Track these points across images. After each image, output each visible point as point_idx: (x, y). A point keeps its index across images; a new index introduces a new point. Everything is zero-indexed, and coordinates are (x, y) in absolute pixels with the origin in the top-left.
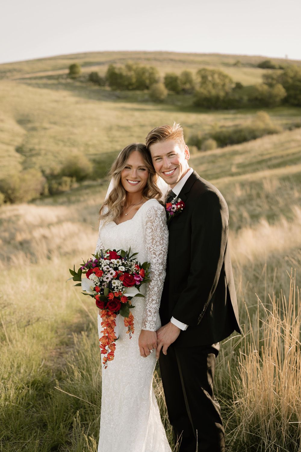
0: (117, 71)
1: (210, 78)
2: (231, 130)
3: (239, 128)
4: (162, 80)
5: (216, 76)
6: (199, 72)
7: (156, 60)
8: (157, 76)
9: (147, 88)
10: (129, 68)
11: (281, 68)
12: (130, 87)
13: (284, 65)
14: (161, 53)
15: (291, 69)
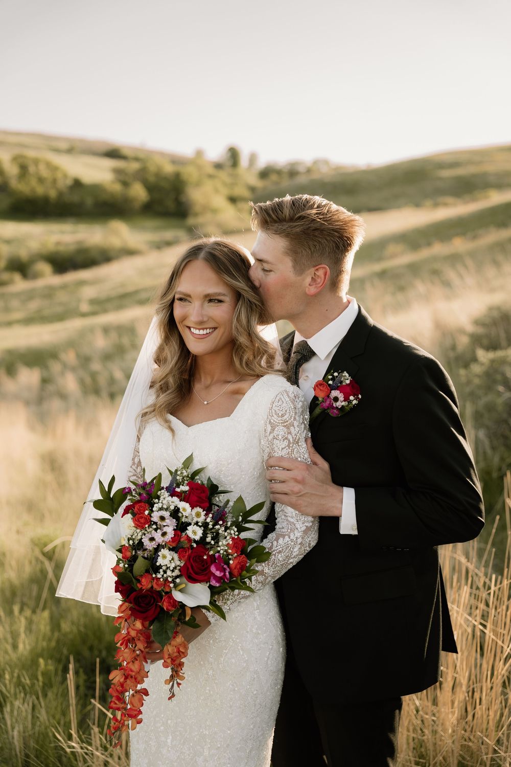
1: (32, 169)
3: (85, 245)
5: (42, 167)
6: (15, 159)
15: (150, 162)
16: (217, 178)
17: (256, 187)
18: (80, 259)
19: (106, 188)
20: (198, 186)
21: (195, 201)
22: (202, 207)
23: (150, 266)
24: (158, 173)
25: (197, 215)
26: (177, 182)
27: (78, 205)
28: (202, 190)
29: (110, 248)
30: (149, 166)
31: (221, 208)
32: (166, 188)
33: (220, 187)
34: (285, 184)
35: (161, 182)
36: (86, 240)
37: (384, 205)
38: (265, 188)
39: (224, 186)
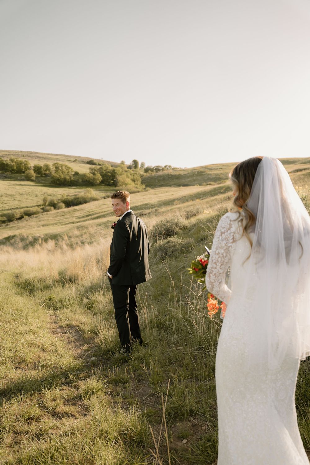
0: (4, 162)
1: (60, 168)
2: (72, 198)
3: (77, 196)
4: (33, 168)
5: (64, 167)
6: (54, 165)
7: (28, 156)
8: (29, 166)
9: (24, 172)
10: (12, 160)
11: (99, 165)
12: (13, 172)
13: (101, 163)
14: (31, 153)
15: (104, 165)
16: (128, 172)
17: (143, 175)
18: (75, 201)
19: (87, 175)
20: (121, 174)
21: (120, 181)
22: (122, 183)
23: (100, 204)
24: (107, 170)
25: (120, 185)
26: (114, 173)
27: (76, 182)
28: (123, 176)
29: (87, 198)
30: (104, 167)
31: (129, 183)
32: (109, 175)
33: (129, 175)
34: (154, 174)
35: (107, 173)
36: (78, 195)
37: (189, 184)
38: (146, 175)
39: (131, 175)
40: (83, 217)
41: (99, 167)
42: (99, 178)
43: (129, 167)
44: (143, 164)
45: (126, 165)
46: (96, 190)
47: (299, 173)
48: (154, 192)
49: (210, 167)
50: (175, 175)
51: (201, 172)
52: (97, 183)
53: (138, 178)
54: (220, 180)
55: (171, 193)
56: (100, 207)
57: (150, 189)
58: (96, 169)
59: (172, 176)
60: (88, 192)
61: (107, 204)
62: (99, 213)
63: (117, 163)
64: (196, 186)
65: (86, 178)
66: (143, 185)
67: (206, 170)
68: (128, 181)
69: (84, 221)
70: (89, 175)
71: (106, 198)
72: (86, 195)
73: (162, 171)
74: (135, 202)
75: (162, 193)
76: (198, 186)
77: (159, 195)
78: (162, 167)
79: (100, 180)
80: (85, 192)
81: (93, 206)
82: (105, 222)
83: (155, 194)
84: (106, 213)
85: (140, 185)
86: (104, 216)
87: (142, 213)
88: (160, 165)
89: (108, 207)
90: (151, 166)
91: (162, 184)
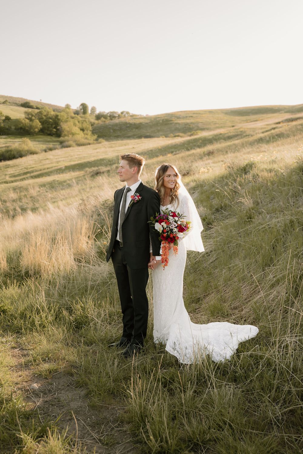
2: (3, 150)
3: (10, 148)
11: (37, 108)
13: (39, 106)
15: (44, 109)
16: (75, 118)
17: (94, 123)
18: (7, 155)
19: (22, 121)
20: (66, 121)
21: (65, 129)
22: (68, 132)
23: (41, 159)
24: (48, 115)
25: (65, 135)
26: (57, 119)
27: (7, 129)
28: (69, 123)
29: (22, 151)
30: (44, 111)
31: (77, 132)
32: (50, 122)
33: (77, 123)
34: (108, 122)
35: (48, 119)
36: (11, 146)
37: (152, 135)
38: (98, 124)
39: (79, 122)
40: (19, 175)
41: (37, 111)
42: (37, 124)
43: (77, 113)
44: (93, 109)
45: (73, 109)
46: (35, 141)
47: (294, 123)
48: (109, 144)
49: (178, 115)
50: (135, 124)
51: (167, 120)
52: (35, 131)
53: (88, 126)
54: (191, 132)
55: (131, 146)
56: (40, 162)
57: (104, 140)
58: (33, 113)
59: (131, 124)
60: (24, 143)
61: (50, 159)
62: (41, 170)
63: (61, 107)
64: (161, 138)
65: (20, 124)
66: (94, 135)
67: (173, 119)
68: (76, 130)
69: (22, 180)
70: (25, 121)
71: (48, 150)
72: (21, 147)
73: (118, 118)
74: (87, 157)
75: (119, 146)
76: (163, 137)
77: (117, 148)
78: (118, 113)
79: (39, 129)
80: (20, 143)
81: (32, 160)
82: (51, 182)
83: (111, 147)
84: (49, 170)
85: (91, 135)
86: (48, 174)
87: (99, 171)
88: (116, 111)
89: (52, 163)
90: (104, 112)
91: (119, 134)
